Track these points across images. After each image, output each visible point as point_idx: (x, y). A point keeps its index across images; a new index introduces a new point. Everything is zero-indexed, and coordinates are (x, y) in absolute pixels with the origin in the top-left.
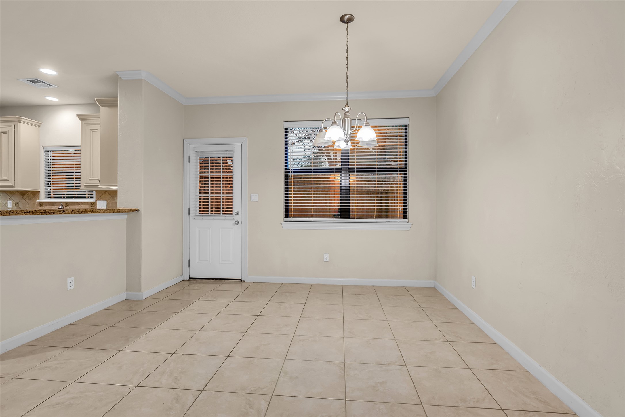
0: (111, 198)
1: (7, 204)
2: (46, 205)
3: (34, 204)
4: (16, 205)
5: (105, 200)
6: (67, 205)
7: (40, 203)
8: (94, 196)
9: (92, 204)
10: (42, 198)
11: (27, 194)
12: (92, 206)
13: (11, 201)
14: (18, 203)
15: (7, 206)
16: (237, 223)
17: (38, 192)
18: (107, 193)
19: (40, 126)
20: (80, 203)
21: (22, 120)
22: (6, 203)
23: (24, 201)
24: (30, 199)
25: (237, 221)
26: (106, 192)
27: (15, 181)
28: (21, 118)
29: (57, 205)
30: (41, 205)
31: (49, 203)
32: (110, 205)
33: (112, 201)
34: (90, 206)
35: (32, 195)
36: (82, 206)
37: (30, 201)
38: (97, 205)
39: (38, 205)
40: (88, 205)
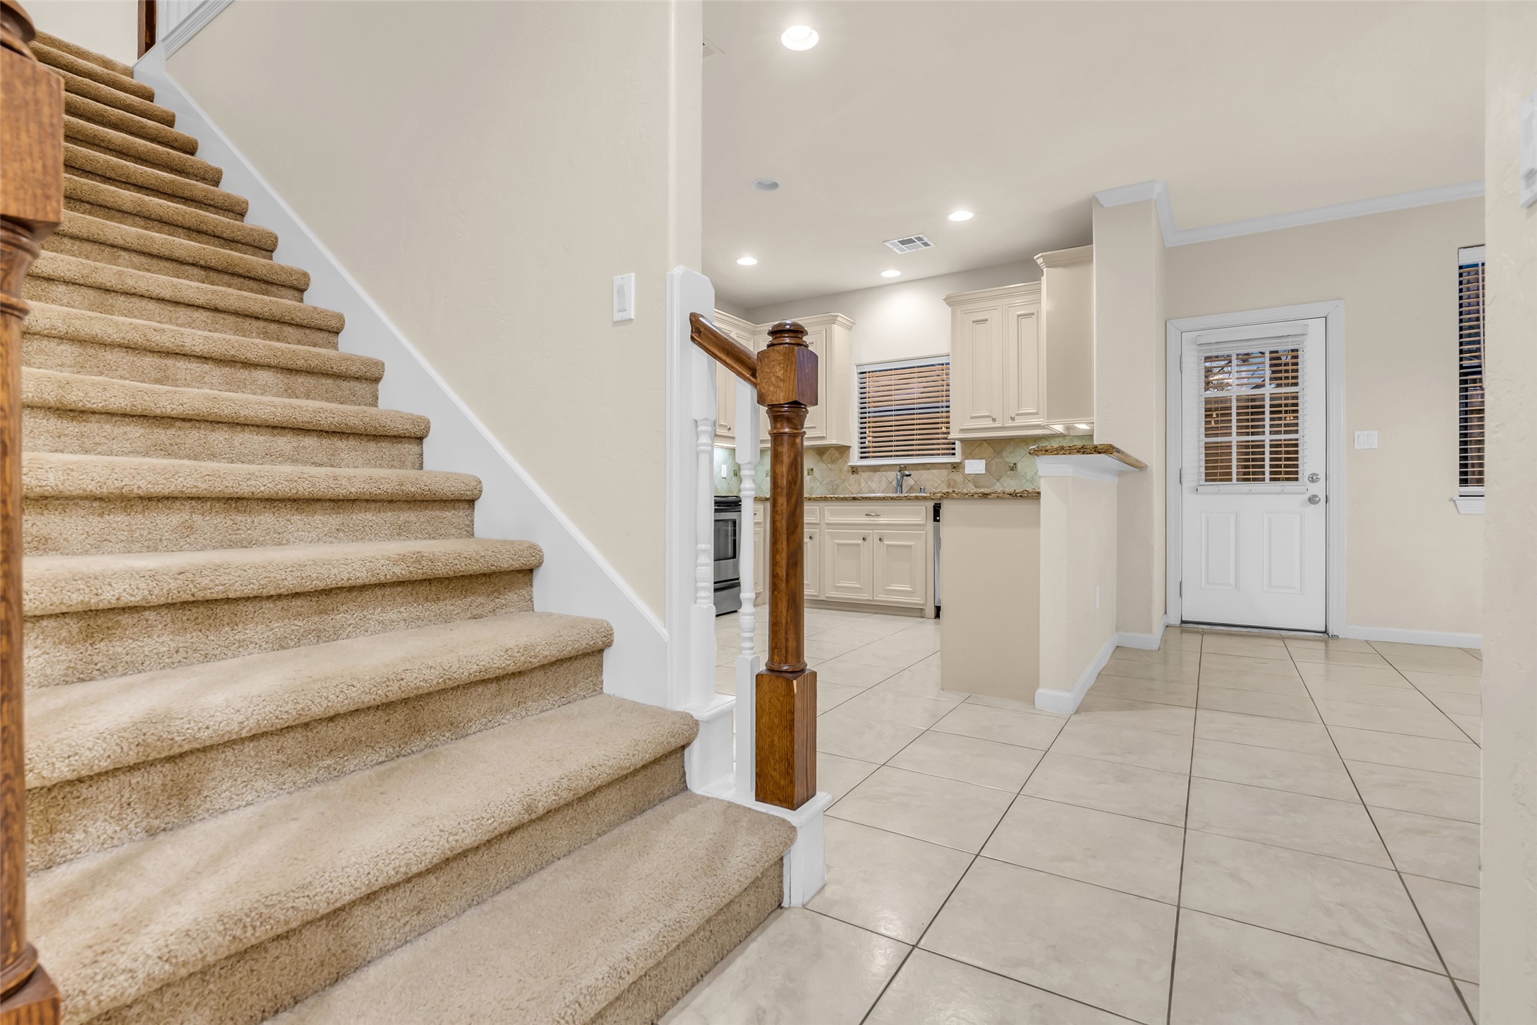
0: (994, 455)
2: (864, 472)
3: (841, 469)
5: (981, 458)
7: (853, 467)
8: (958, 451)
9: (955, 467)
10: (854, 459)
12: (955, 470)
14: (812, 470)
16: (1313, 500)
17: (848, 448)
18: (985, 444)
19: (851, 329)
23: (823, 466)
24: (833, 462)
25: (1315, 496)
26: (985, 441)
27: (826, 426)
28: (837, 316)
29: (882, 471)
30: (855, 472)
31: (867, 468)
32: (994, 468)
33: (996, 460)
34: (950, 471)
35: (837, 454)
36: (934, 471)
37: (833, 465)
38: (964, 467)
39: (849, 472)
40: (947, 469)
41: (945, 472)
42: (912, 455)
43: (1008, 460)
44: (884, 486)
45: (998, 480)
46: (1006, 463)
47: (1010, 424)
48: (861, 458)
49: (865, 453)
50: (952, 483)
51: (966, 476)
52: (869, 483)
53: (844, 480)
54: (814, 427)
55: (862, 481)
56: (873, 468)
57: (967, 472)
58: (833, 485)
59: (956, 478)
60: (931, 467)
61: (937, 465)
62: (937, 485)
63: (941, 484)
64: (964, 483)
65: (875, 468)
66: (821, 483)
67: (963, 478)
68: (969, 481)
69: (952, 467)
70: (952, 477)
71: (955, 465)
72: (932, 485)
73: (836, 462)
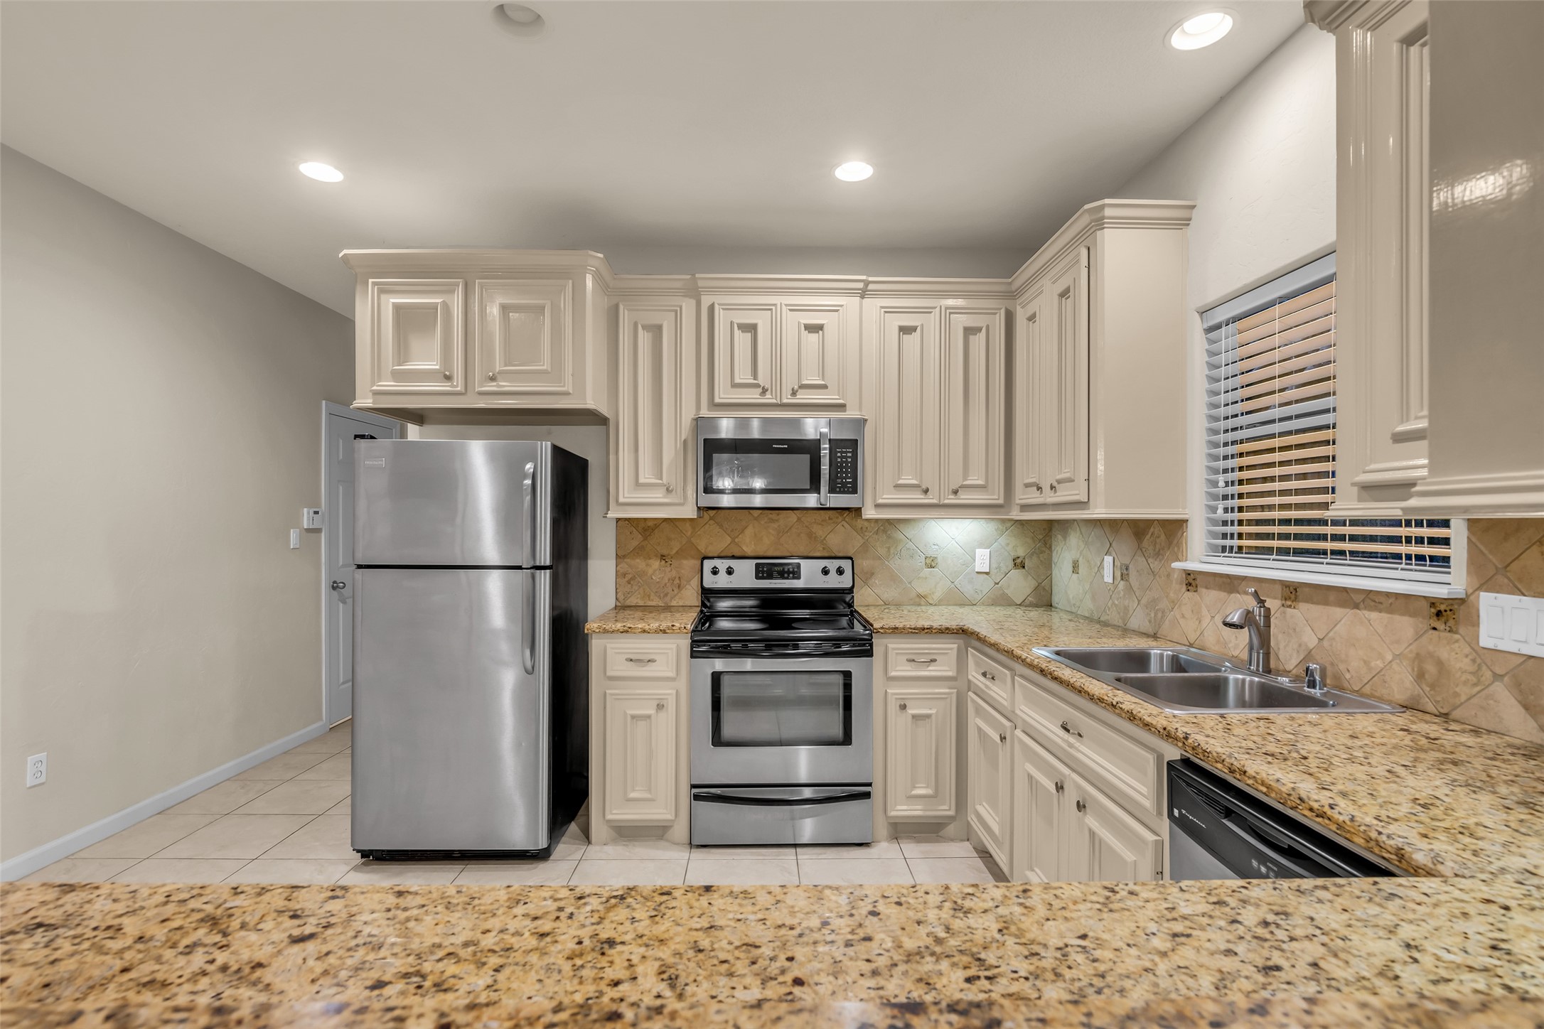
1: (1103, 569)
2: (1207, 588)
3: (1168, 575)
4: (1122, 574)
6: (1293, 596)
7: (1188, 573)
8: (1458, 551)
9: (1439, 614)
10: (1198, 551)
11: (1150, 534)
12: (1439, 625)
13: (1111, 560)
14: (1127, 569)
15: (1101, 578)
17: (1182, 524)
19: (1185, 222)
20: (1358, 598)
21: (1108, 212)
22: (1102, 565)
23: (1141, 560)
24: (1158, 555)
27: (1088, 480)
29: (1246, 593)
30: (1190, 585)
31: (1217, 579)
34: (1423, 624)
35: (1165, 540)
36: (1374, 615)
37: (1156, 563)
38: (1475, 622)
39: (1181, 584)
40: (1413, 614)
41: (1406, 626)
50: (1431, 668)
51: (1482, 656)
53: (1174, 603)
55: (1204, 611)
56: (1225, 580)
57: (1485, 641)
58: (1157, 610)
59: (1444, 653)
60: (1363, 601)
61: (1382, 599)
62: (1382, 666)
63: (1394, 665)
64: (1475, 680)
65: (1229, 580)
66: (1139, 601)
67: (1474, 661)
68: (1497, 677)
69: (1433, 610)
70: (1431, 648)
71: (1442, 608)
72: (1365, 662)
73: (1161, 557)
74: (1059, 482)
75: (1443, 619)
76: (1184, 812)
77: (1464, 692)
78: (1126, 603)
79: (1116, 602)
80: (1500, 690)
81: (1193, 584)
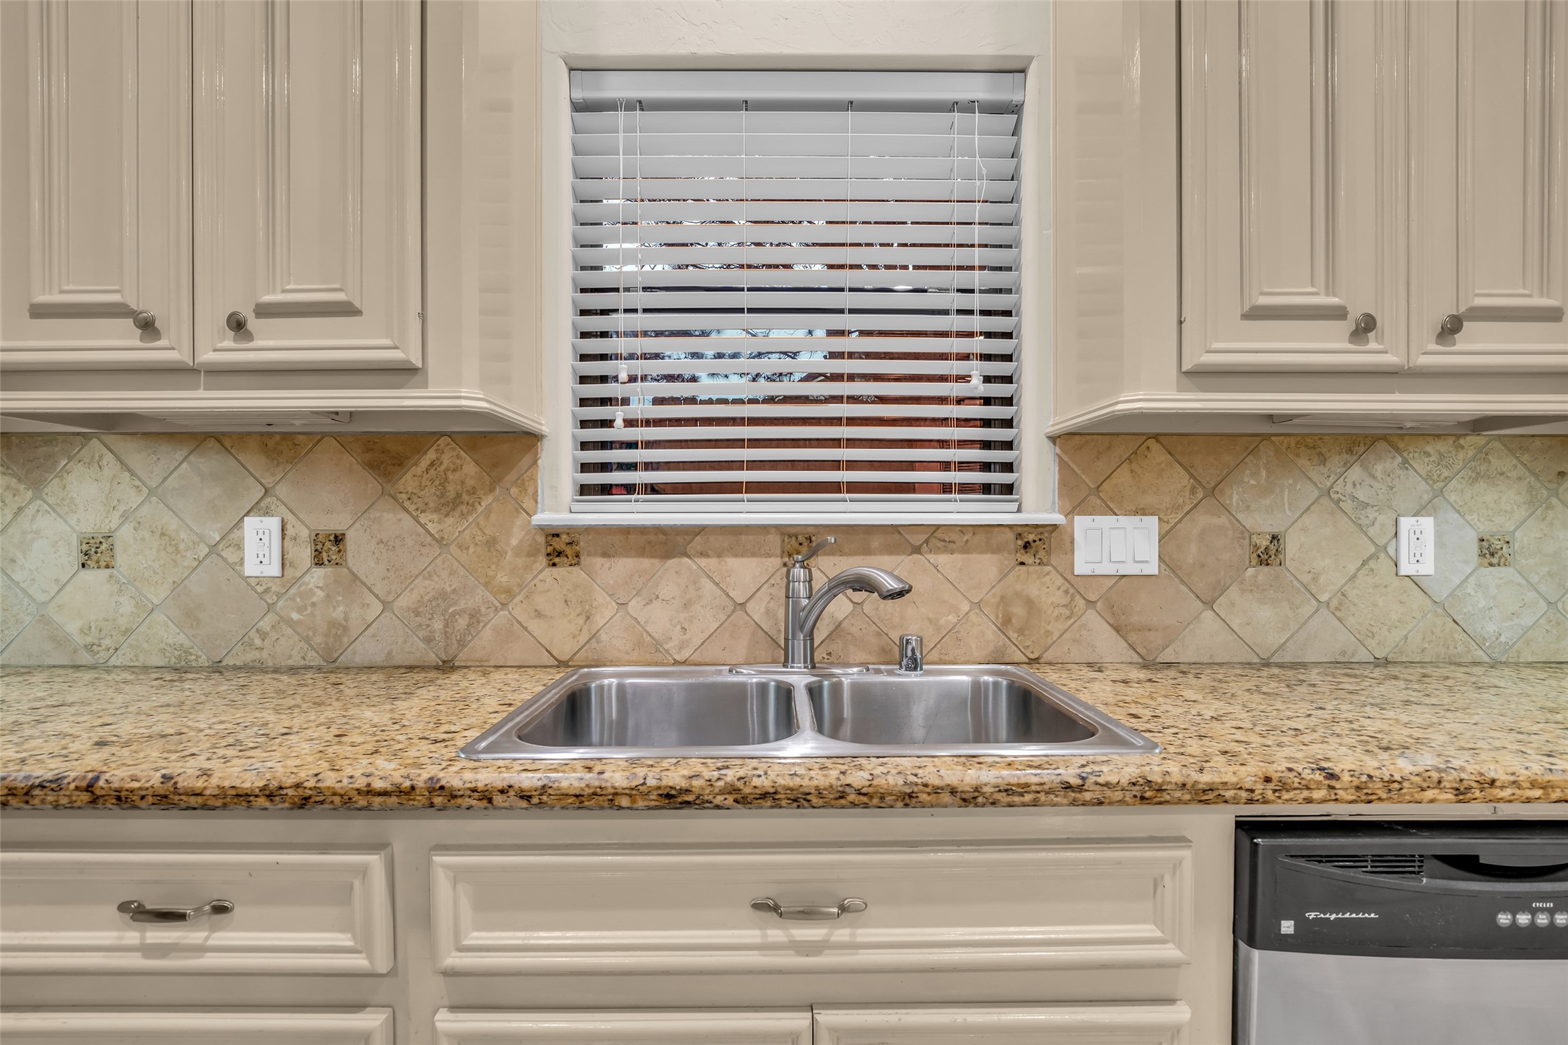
0: (1193, 491)
1: (239, 547)
2: (605, 555)
3: (491, 543)
4: (318, 553)
5: (1141, 511)
6: (804, 549)
7: (553, 534)
9: (1027, 546)
10: (558, 497)
11: (425, 463)
12: (1028, 558)
13: (273, 523)
14: (338, 539)
15: (232, 566)
18: (1158, 455)
20: (917, 539)
22: (231, 538)
23: (394, 522)
24: (452, 504)
26: (1151, 442)
27: (423, 316)
29: (703, 554)
30: (559, 554)
32: (1191, 553)
33: (1203, 520)
34: (1008, 560)
35: (470, 468)
36: (942, 559)
37: (450, 521)
38: (1069, 547)
39: (532, 553)
40: (997, 550)
41: (987, 566)
42: (835, 487)
43: (1249, 521)
44: (706, 620)
45: (1209, 604)
46: (1245, 533)
47: (1434, 357)
48: (585, 490)
49: (605, 467)
50: (1019, 611)
51: (1076, 585)
52: (634, 606)
53: (509, 592)
54: (347, 310)
55: (600, 597)
56: (652, 537)
57: (1081, 567)
58: (454, 614)
59: (1034, 590)
60: (927, 542)
61: (954, 536)
62: (955, 620)
63: (972, 617)
64: (1068, 612)
65: (662, 537)
66: (386, 605)
67: (1066, 592)
68: (1091, 603)
69: (1020, 543)
70: (1018, 587)
71: (1031, 537)
72: (930, 620)
73: (464, 508)
74: (264, 311)
75: (1032, 551)
76: (1312, 915)
77: (1056, 628)
78: (338, 613)
79: (295, 616)
80: (1092, 618)
81: (569, 551)
